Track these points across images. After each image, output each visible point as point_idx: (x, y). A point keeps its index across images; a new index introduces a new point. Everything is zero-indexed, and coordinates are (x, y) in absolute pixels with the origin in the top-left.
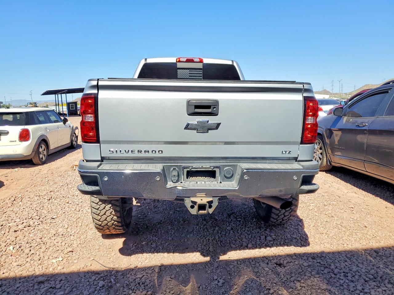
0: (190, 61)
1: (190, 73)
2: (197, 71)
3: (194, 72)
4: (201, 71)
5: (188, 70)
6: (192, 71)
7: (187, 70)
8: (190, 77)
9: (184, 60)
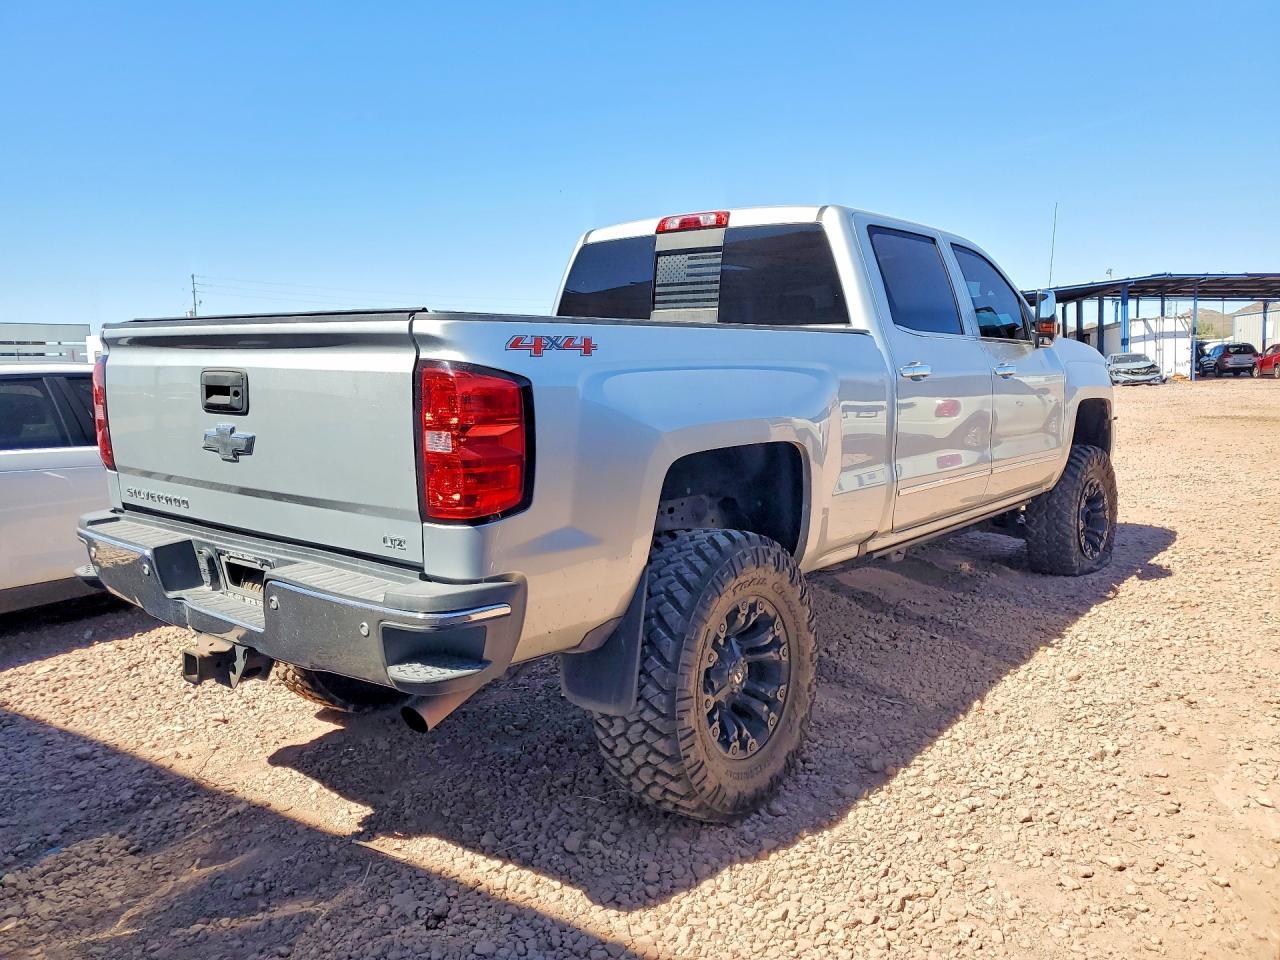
0: (690, 225)
1: (690, 267)
2: (710, 257)
3: (700, 262)
4: (717, 256)
5: (686, 257)
6: (696, 258)
7: (684, 256)
8: (689, 280)
9: (676, 224)
